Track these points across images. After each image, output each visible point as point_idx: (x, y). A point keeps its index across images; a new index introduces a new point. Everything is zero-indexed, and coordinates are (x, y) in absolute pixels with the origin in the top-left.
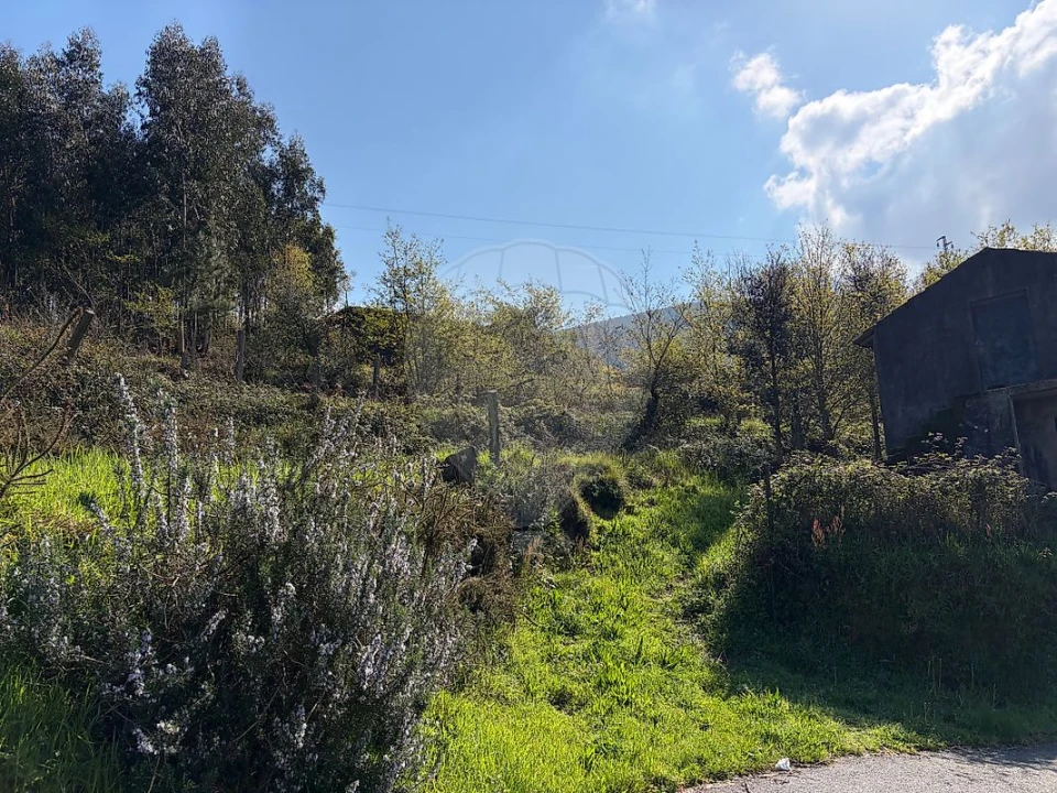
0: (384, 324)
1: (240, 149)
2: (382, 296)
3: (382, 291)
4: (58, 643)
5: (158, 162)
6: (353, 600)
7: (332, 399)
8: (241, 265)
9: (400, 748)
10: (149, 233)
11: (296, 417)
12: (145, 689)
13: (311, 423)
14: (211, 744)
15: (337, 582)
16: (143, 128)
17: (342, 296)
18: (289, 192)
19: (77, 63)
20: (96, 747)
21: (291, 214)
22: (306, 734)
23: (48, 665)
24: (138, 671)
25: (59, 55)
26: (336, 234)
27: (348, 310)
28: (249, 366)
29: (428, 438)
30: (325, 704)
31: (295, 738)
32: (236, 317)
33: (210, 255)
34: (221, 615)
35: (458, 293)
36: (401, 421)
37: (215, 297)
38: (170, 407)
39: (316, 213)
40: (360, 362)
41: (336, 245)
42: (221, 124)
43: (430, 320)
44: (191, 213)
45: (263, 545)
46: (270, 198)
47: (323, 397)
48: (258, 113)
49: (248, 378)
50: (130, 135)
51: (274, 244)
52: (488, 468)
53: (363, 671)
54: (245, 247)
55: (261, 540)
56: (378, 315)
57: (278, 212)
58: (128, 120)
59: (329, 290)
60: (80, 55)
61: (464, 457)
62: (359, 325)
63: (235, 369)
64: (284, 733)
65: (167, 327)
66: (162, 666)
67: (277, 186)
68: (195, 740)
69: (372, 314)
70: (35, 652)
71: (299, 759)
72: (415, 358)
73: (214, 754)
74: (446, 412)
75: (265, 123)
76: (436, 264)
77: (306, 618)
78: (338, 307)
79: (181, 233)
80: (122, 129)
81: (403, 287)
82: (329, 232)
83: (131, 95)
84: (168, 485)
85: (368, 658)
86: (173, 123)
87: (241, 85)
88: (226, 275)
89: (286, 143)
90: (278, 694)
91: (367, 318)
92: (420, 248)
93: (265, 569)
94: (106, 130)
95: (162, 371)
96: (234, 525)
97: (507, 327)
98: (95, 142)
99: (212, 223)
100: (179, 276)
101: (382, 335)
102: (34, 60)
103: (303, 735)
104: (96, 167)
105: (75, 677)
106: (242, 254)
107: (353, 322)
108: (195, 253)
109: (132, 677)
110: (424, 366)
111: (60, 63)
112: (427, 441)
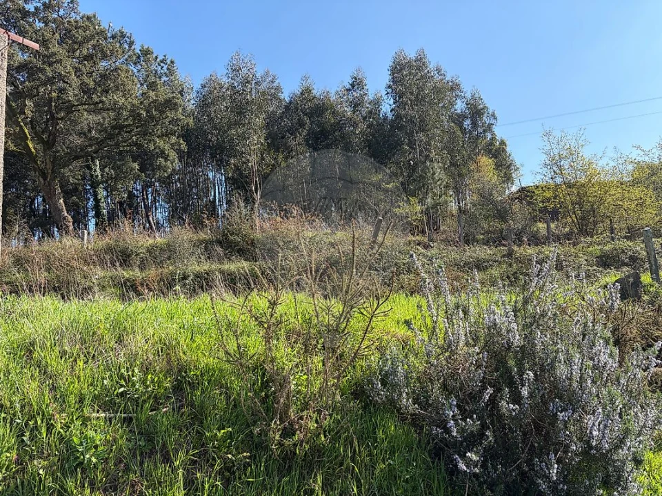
0: (549, 194)
1: (443, 107)
2: (545, 176)
3: (544, 172)
4: (406, 402)
5: (401, 128)
6: (575, 384)
7: (522, 248)
8: (452, 176)
9: (625, 488)
10: (401, 168)
11: (500, 263)
12: (457, 432)
13: (510, 265)
14: (496, 470)
15: (561, 370)
16: (391, 111)
17: (517, 182)
18: (474, 125)
19: (356, 87)
20: (433, 463)
21: (478, 137)
22: (557, 472)
23: (402, 414)
24: (452, 422)
25: (348, 86)
26: (507, 143)
27: (522, 189)
28: (467, 235)
29: (595, 267)
30: (566, 452)
31: (550, 473)
32: (453, 207)
33: (434, 173)
34: (490, 391)
35: (602, 163)
36: (573, 257)
37: (440, 197)
38: (441, 267)
39: (493, 134)
40: (536, 221)
41: (508, 149)
42: (431, 96)
43: (583, 185)
44: (421, 152)
45: (509, 347)
46: (464, 131)
47: (516, 248)
48: (450, 83)
49: (467, 242)
50: (385, 118)
51: (470, 158)
52: (652, 286)
53: (591, 433)
54: (453, 164)
55: (508, 345)
56: (544, 189)
57: (469, 138)
58: (383, 110)
59: (508, 178)
60: (356, 84)
61: (631, 280)
62: (532, 197)
63: (459, 238)
64: (542, 469)
65: (417, 219)
66: (464, 419)
67: (467, 123)
68: (487, 466)
69: (540, 189)
70: (395, 407)
71: (554, 487)
72: (574, 213)
73: (499, 476)
74: (606, 248)
75: (455, 87)
76: (582, 146)
77: (544, 394)
78: (514, 189)
79: (417, 164)
80: (381, 115)
81: (560, 167)
82: (503, 143)
83: (383, 96)
84: (446, 312)
85: (594, 425)
86: (406, 104)
87: (439, 70)
88: (445, 183)
89: (469, 96)
90: (532, 442)
91: (536, 192)
92: (568, 138)
93: (511, 363)
94: (373, 118)
95: (419, 244)
96: (490, 335)
97: (647, 179)
98: (369, 126)
99: (433, 155)
100: (419, 189)
101: (548, 202)
102: (337, 93)
103: (555, 472)
104: (371, 140)
105: (416, 421)
106: (453, 168)
107: (528, 196)
108: (426, 174)
109: (449, 425)
110: (583, 218)
111: (349, 90)
112: (594, 270)
